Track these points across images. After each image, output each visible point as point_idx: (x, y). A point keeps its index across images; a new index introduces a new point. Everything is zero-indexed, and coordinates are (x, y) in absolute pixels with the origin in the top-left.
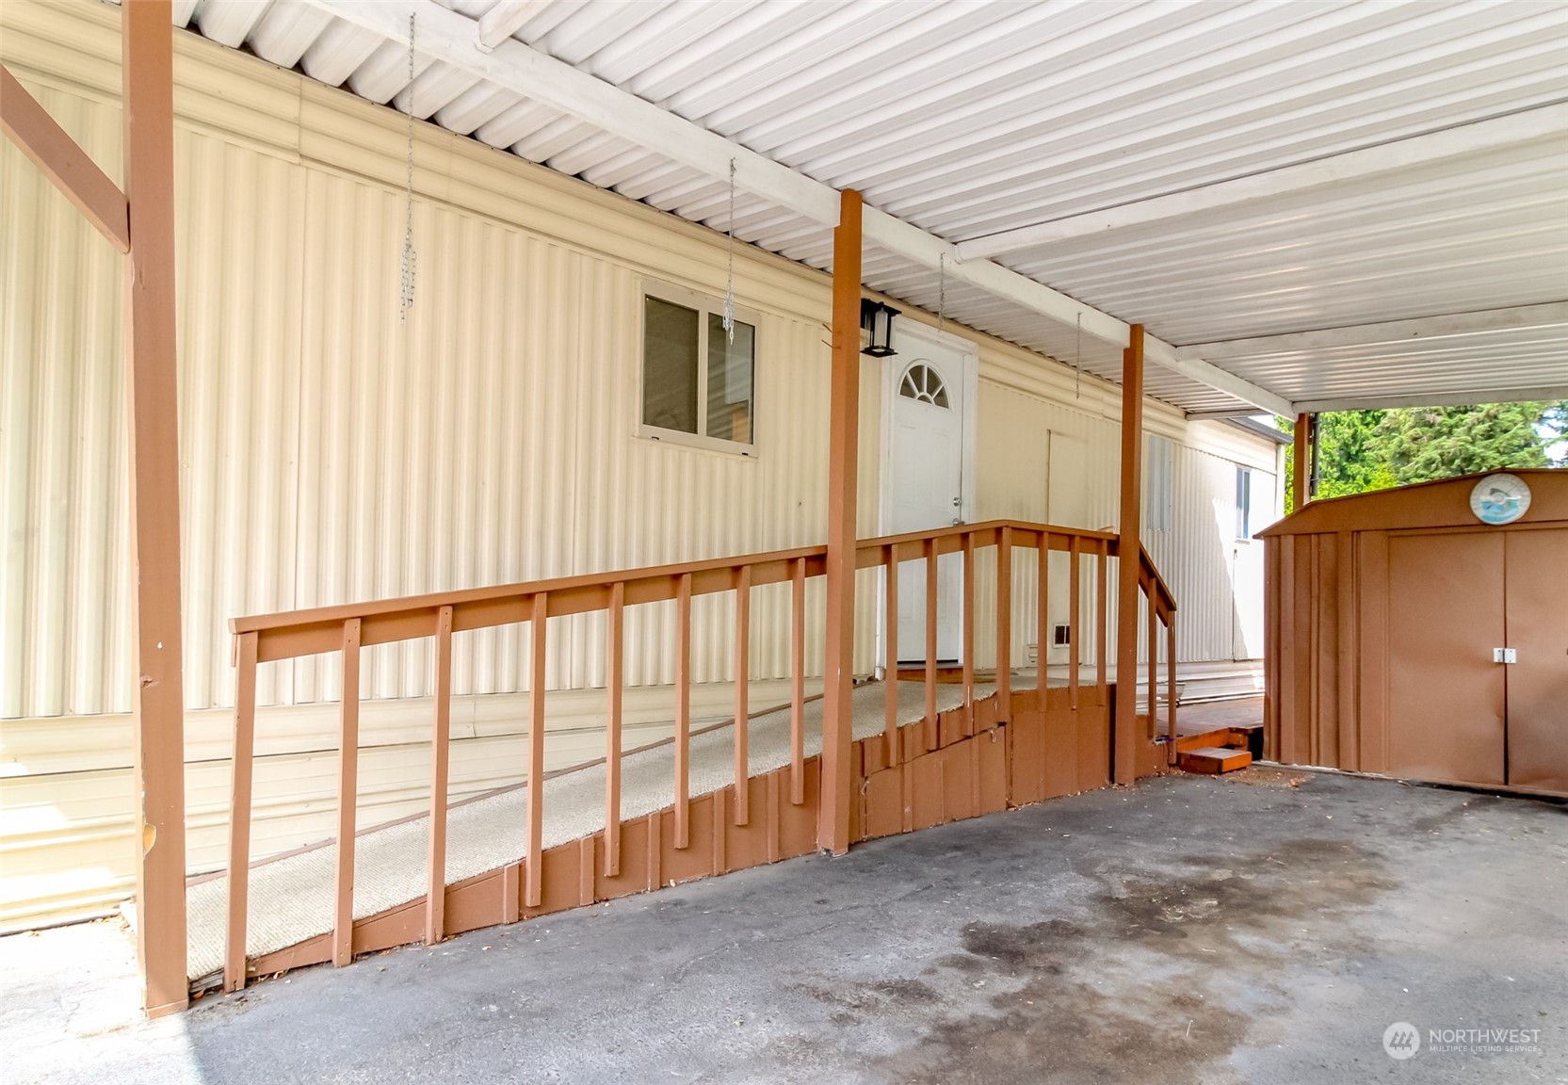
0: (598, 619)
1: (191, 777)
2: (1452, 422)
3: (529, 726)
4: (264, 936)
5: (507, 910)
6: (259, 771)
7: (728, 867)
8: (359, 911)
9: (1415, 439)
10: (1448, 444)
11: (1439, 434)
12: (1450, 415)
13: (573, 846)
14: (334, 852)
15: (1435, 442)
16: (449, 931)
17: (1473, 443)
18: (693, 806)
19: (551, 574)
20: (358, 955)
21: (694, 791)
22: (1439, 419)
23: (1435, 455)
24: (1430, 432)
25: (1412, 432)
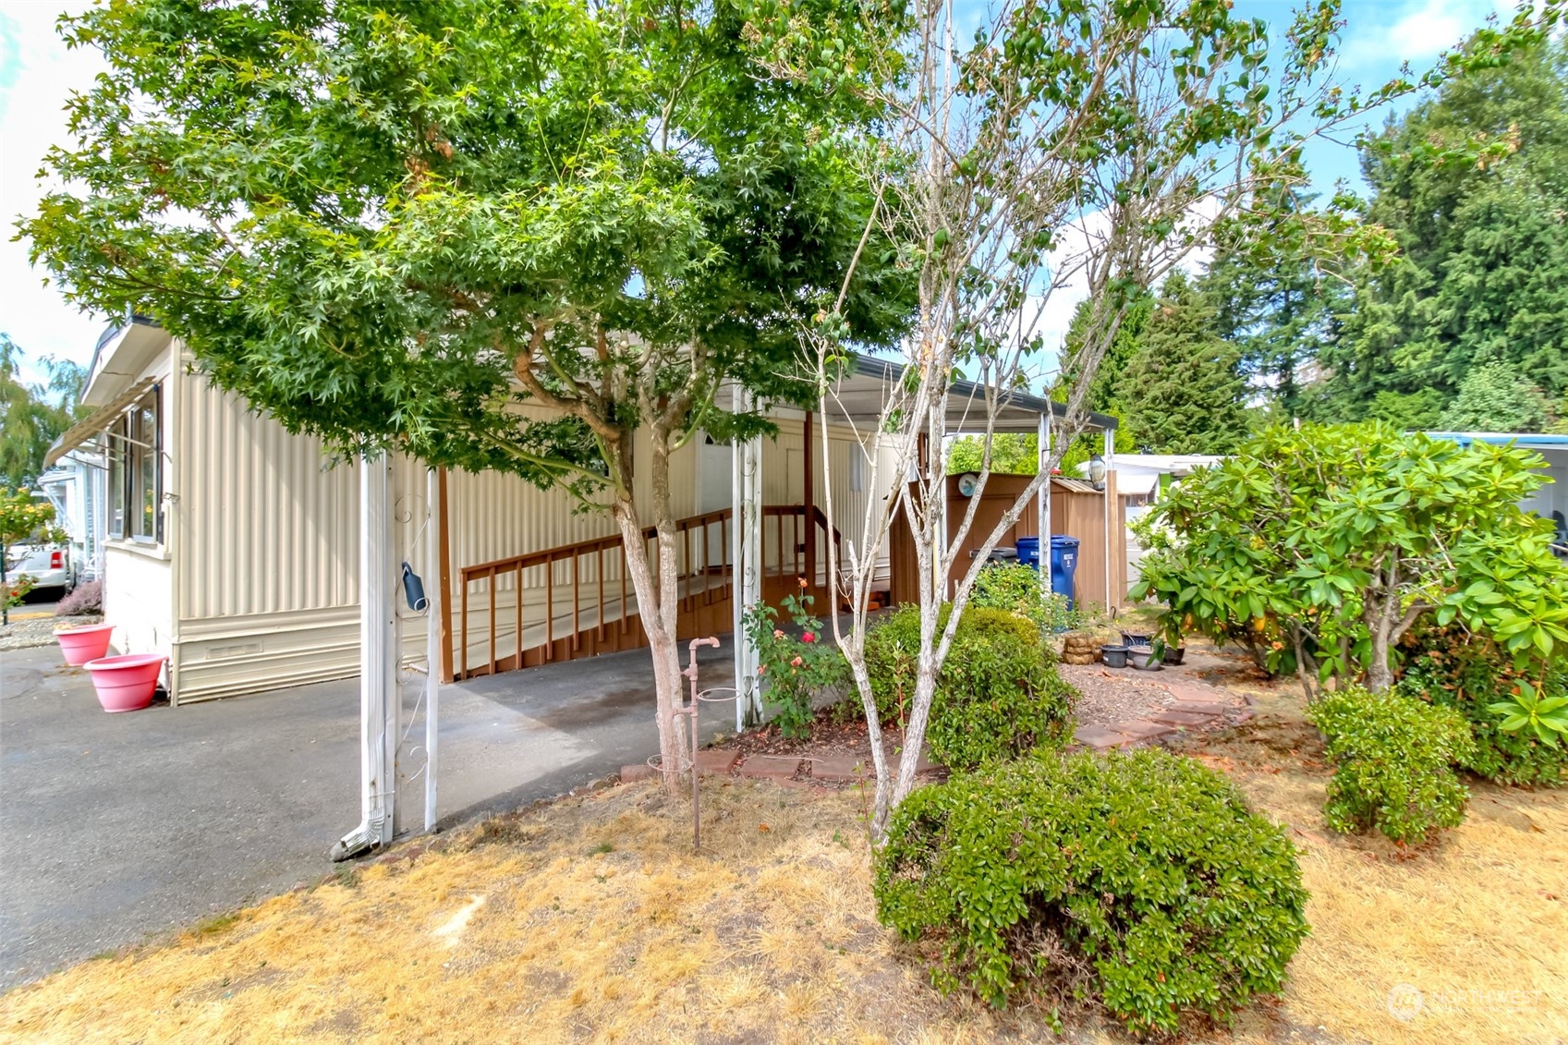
0: (569, 561)
1: (453, 617)
2: (1169, 369)
3: (547, 600)
4: (472, 664)
5: (541, 660)
6: (469, 616)
7: (619, 648)
8: (497, 658)
9: (1146, 382)
10: (1167, 385)
11: (1161, 379)
12: (1169, 365)
13: (562, 640)
14: (489, 643)
15: (1158, 384)
16: (524, 665)
17: (1183, 385)
18: (606, 627)
19: (550, 547)
20: (497, 671)
21: (605, 621)
22: (1161, 368)
23: (1158, 393)
24: (1155, 377)
25: (1144, 377)
